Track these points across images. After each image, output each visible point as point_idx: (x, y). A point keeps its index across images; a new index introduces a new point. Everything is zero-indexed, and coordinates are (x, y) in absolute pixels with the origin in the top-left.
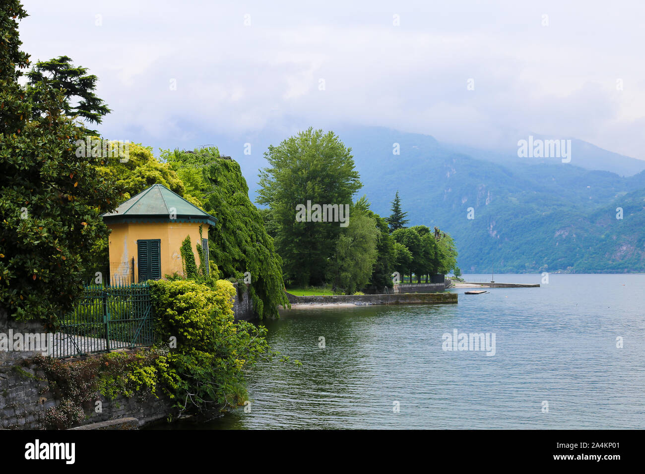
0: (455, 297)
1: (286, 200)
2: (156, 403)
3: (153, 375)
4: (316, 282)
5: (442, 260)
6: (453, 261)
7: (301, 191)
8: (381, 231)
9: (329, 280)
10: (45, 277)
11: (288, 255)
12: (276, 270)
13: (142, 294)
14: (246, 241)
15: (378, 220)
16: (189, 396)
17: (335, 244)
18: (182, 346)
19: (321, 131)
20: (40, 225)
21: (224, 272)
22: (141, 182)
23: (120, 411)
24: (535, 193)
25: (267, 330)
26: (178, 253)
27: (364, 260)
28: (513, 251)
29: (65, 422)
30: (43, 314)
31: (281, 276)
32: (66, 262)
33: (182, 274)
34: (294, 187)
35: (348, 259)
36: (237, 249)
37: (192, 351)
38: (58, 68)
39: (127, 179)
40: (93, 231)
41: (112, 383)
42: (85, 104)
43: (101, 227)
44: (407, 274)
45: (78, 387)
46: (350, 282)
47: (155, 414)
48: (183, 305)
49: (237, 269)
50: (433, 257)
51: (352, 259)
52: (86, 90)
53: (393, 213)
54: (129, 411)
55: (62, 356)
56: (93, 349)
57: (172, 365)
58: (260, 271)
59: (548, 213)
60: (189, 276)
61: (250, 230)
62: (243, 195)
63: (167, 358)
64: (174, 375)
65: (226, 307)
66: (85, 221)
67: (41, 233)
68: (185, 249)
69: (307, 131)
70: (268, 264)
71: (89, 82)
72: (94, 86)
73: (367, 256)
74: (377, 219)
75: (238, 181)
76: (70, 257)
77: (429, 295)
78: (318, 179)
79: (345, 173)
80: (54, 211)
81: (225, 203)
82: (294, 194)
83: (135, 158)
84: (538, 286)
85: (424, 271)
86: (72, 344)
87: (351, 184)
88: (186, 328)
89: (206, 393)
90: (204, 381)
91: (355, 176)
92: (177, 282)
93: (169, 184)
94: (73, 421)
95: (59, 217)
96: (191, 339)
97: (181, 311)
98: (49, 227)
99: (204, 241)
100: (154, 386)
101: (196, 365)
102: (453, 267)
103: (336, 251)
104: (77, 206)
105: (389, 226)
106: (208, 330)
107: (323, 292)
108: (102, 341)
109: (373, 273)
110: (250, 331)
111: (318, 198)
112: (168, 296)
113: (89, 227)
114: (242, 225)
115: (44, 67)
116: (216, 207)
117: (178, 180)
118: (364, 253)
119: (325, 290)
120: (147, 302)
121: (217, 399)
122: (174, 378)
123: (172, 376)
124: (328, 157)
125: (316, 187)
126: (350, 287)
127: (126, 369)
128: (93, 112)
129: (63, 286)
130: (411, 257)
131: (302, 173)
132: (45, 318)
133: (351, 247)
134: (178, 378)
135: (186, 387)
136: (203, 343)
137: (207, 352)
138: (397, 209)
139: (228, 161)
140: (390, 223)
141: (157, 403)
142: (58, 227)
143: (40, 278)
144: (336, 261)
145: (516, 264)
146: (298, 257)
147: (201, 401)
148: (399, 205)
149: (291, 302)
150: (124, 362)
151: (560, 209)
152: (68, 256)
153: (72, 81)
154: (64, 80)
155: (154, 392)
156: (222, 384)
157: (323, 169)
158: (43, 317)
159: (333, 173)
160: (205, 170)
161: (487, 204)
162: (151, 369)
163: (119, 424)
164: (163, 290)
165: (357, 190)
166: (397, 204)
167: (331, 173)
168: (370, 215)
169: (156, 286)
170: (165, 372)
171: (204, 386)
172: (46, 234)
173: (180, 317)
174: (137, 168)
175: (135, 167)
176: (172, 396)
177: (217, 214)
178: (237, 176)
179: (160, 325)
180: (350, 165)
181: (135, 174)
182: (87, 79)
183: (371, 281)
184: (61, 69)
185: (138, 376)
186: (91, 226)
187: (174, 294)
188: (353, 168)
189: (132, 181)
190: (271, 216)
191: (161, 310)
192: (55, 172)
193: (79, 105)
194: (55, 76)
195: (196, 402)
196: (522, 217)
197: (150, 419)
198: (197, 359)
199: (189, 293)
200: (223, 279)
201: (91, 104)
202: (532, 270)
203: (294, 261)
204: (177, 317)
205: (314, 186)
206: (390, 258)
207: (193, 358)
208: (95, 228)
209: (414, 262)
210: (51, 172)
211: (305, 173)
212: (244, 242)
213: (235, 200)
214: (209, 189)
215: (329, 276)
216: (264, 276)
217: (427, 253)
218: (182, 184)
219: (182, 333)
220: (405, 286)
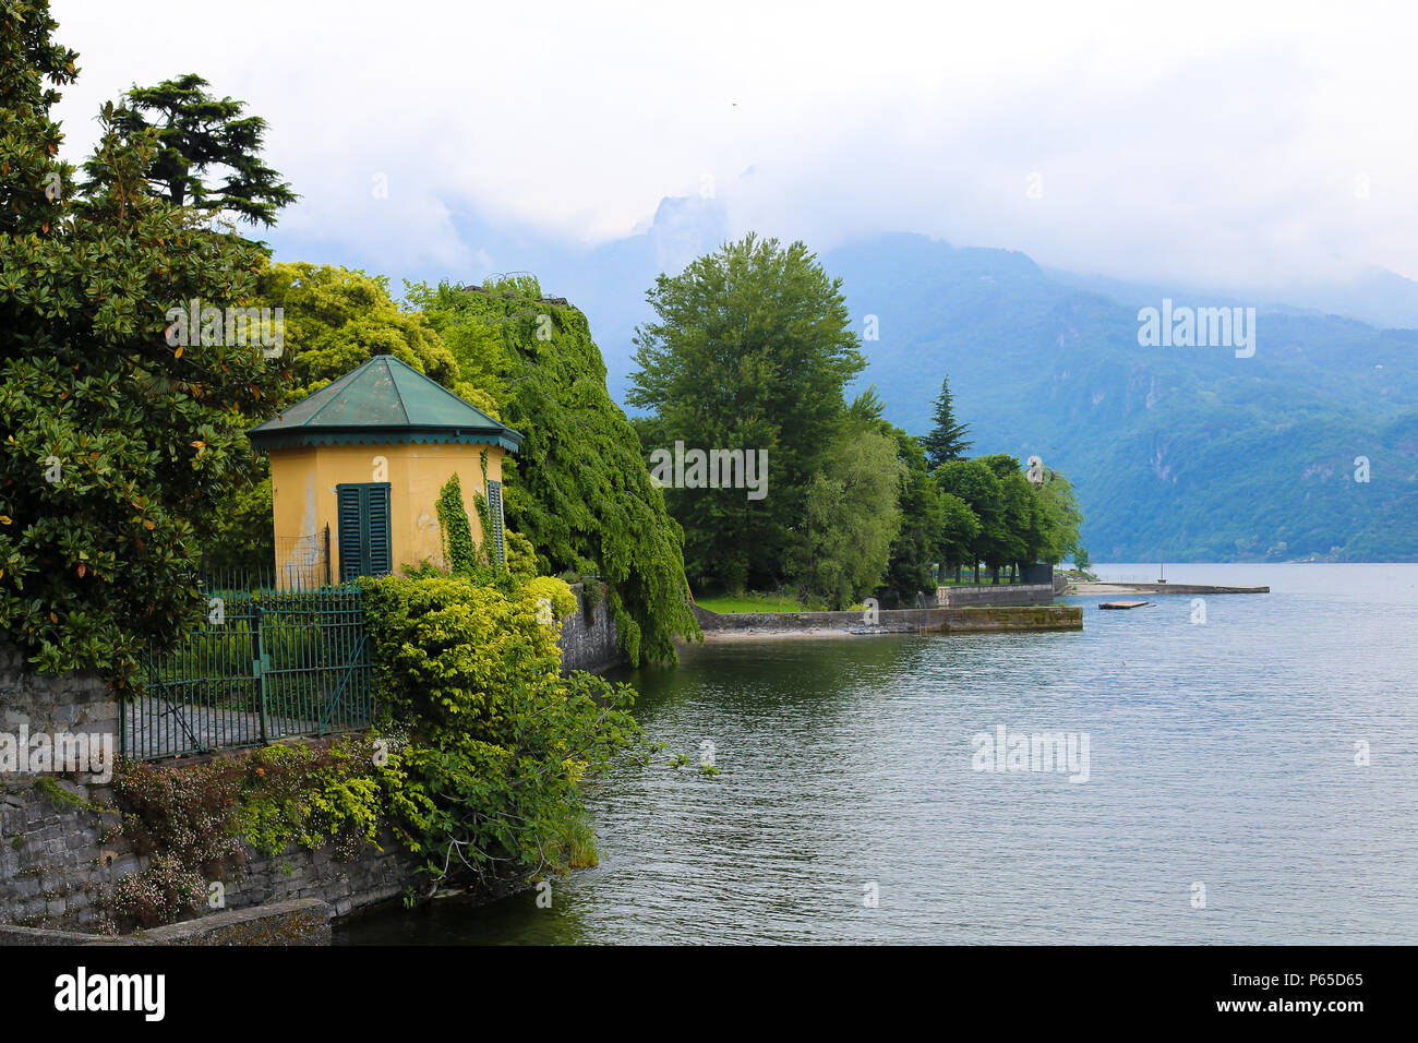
0: (1076, 615)
1: (695, 397)
2: (377, 864)
3: (370, 798)
4: (764, 580)
5: (1047, 533)
6: (1073, 533)
7: (728, 376)
8: (910, 467)
9: (791, 577)
10: (107, 571)
11: (698, 522)
12: (670, 555)
13: (345, 609)
14: (602, 490)
15: (902, 441)
16: (454, 845)
17: (805, 496)
18: (439, 731)
19: (774, 242)
20: (94, 446)
21: (552, 559)
22: (358, 354)
23: (293, 880)
24: (1258, 380)
25: (636, 694)
26: (432, 516)
27: (870, 533)
28: (1208, 511)
29: (159, 908)
30: (102, 656)
31: (680, 568)
32: (154, 535)
33: (441, 563)
34: (712, 368)
35: (834, 530)
36: (582, 508)
37: (464, 742)
38: (178, 101)
39: (325, 347)
40: (219, 461)
41: (273, 815)
42: (238, 181)
43: (239, 452)
44: (969, 564)
45: (192, 827)
46: (840, 583)
47: (376, 887)
48: (441, 635)
49: (581, 553)
50: (1028, 527)
51: (843, 531)
52: (241, 151)
53: (936, 426)
54: (313, 880)
55: (154, 753)
56: (228, 736)
57: (414, 774)
58: (633, 556)
59: (1289, 426)
60: (458, 569)
61: (610, 465)
62: (593, 384)
63: (404, 757)
64: (420, 797)
65: (541, 639)
66: (201, 438)
67: (95, 467)
68: (448, 506)
69: (741, 242)
70: (650, 541)
71: (247, 134)
72: (259, 141)
73: (876, 524)
74: (899, 438)
75: (584, 354)
76: (164, 522)
77: (1018, 612)
78: (767, 349)
79: (826, 336)
80: (128, 416)
81: (553, 403)
82: (712, 384)
83: (345, 300)
84: (1266, 590)
85: (1007, 557)
86: (179, 727)
87: (840, 360)
88: (447, 689)
89: (494, 839)
90: (489, 810)
91: (850, 343)
92: (429, 580)
93: (422, 358)
94: (178, 906)
95: (140, 431)
96: (459, 713)
97: (434, 649)
98: (114, 451)
99: (491, 487)
100: (373, 822)
101: (472, 774)
102: (1072, 547)
103: (806, 512)
104: (180, 402)
105: (928, 455)
106: (501, 693)
107: (778, 604)
108: (250, 719)
109: (890, 561)
110: (597, 695)
111: (767, 392)
112: (406, 613)
113: (210, 452)
114: (593, 454)
115: (145, 100)
116: (534, 413)
117: (443, 351)
118: (870, 515)
119: (783, 600)
120: (358, 627)
121: (521, 852)
122: (421, 806)
123: (415, 799)
124: (791, 299)
125: (762, 367)
126: (838, 594)
127: (307, 783)
128: (256, 200)
129: (152, 590)
130: (977, 526)
131: (731, 337)
132: (109, 665)
133: (841, 502)
134: (429, 803)
135: (447, 826)
136: (488, 724)
137: (496, 744)
138: (944, 418)
139: (559, 309)
140: (928, 449)
141: (380, 861)
142: (135, 453)
143: (95, 572)
144: (807, 535)
145: (1214, 540)
146: (722, 526)
147: (482, 857)
148: (951, 408)
149: (705, 628)
150: (301, 768)
151: (1317, 416)
152: (160, 520)
153: (208, 131)
154: (191, 128)
155: (372, 838)
156: (532, 816)
157: (779, 328)
158: (101, 664)
159: (801, 336)
160: (508, 328)
161: (1148, 405)
162: (366, 785)
163: (281, 916)
164: (395, 601)
165: (853, 375)
166: (946, 406)
167: (795, 336)
168: (884, 429)
169: (376, 591)
170: (399, 790)
171: (490, 823)
172: (107, 470)
173: (434, 663)
174: (350, 322)
175: (345, 320)
176: (416, 847)
177: (536, 428)
178: (581, 341)
179: (388, 681)
180: (839, 317)
181: (343, 336)
182: (241, 124)
183: (886, 579)
184: (184, 103)
185: (335, 800)
186: (215, 449)
187: (417, 611)
188: (844, 324)
189: (336, 353)
190: (662, 432)
191: (389, 647)
192: (127, 322)
193: (226, 184)
194: (171, 119)
195: (472, 860)
196: (1228, 436)
197: (364, 899)
198: (473, 760)
199: (454, 605)
200: (549, 575)
201: (253, 182)
202: (1252, 554)
203: (713, 535)
204: (427, 664)
205: (755, 365)
206: (930, 528)
207: (464, 757)
208: (225, 454)
209: (983, 536)
210: (118, 323)
211: (736, 337)
212: (597, 490)
213: (576, 396)
214: (518, 371)
215: (790, 567)
216: (642, 568)
217: (1012, 516)
218: (451, 360)
219: (438, 700)
220: (964, 590)
